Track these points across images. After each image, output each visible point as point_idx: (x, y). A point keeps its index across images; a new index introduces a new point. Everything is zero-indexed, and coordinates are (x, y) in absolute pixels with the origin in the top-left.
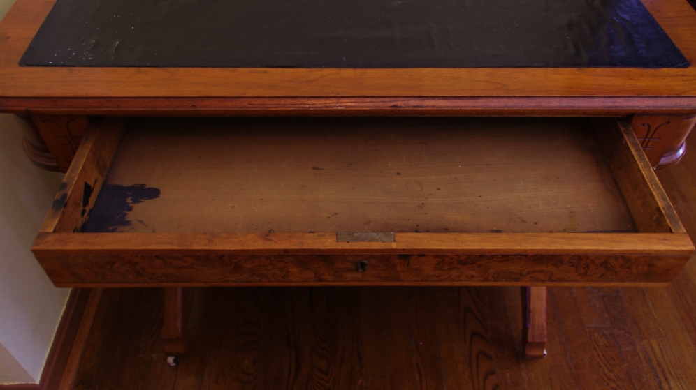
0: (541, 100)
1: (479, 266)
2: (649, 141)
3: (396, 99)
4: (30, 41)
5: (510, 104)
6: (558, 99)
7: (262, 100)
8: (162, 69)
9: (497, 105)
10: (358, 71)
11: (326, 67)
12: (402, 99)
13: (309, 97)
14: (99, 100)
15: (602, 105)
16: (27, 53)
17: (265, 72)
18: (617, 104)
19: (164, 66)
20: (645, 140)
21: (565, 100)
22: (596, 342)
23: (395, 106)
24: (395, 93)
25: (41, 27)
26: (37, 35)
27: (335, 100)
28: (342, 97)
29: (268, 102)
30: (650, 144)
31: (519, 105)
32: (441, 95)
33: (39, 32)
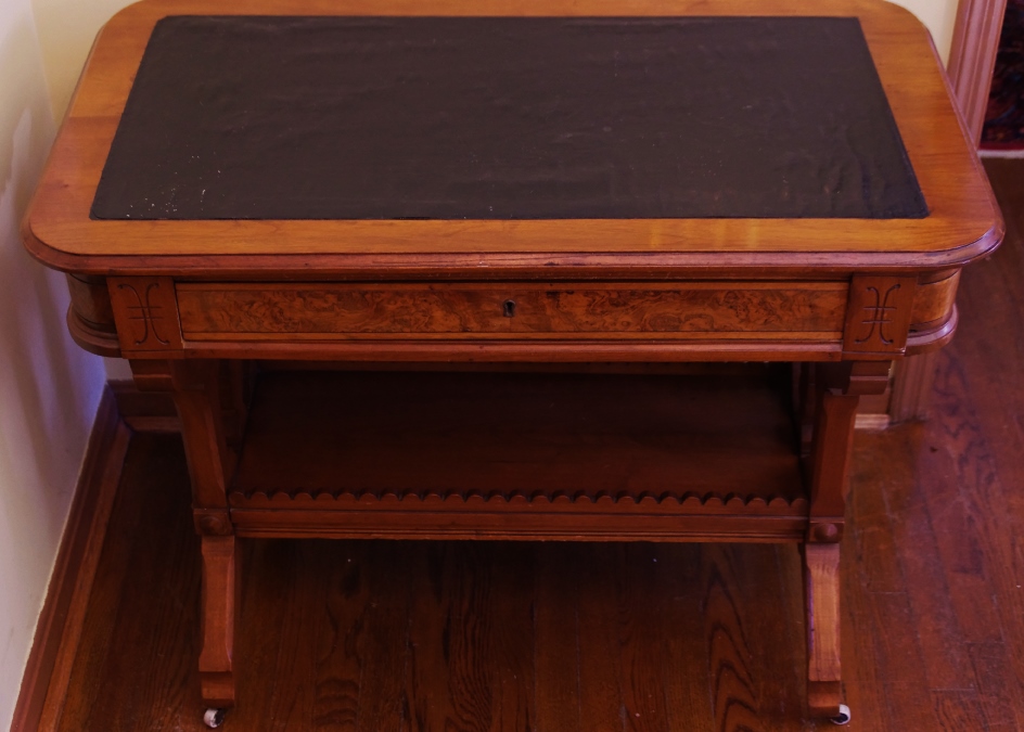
0: (730, 256)
1: (633, 307)
2: (883, 312)
3: (555, 255)
4: (95, 190)
5: (693, 262)
6: (751, 255)
7: (389, 257)
8: (265, 222)
9: (677, 262)
10: (508, 223)
11: (467, 219)
12: (560, 255)
13: (446, 253)
14: (195, 258)
15: (805, 262)
16: (95, 204)
17: (391, 224)
18: (824, 261)
19: (267, 219)
20: (877, 311)
21: (760, 256)
22: (945, 714)
23: (552, 264)
24: (551, 249)
25: (104, 172)
26: (101, 183)
27: (478, 257)
28: (487, 253)
29: (396, 259)
30: (885, 315)
31: (703, 262)
32: (607, 250)
33: (102, 178)
